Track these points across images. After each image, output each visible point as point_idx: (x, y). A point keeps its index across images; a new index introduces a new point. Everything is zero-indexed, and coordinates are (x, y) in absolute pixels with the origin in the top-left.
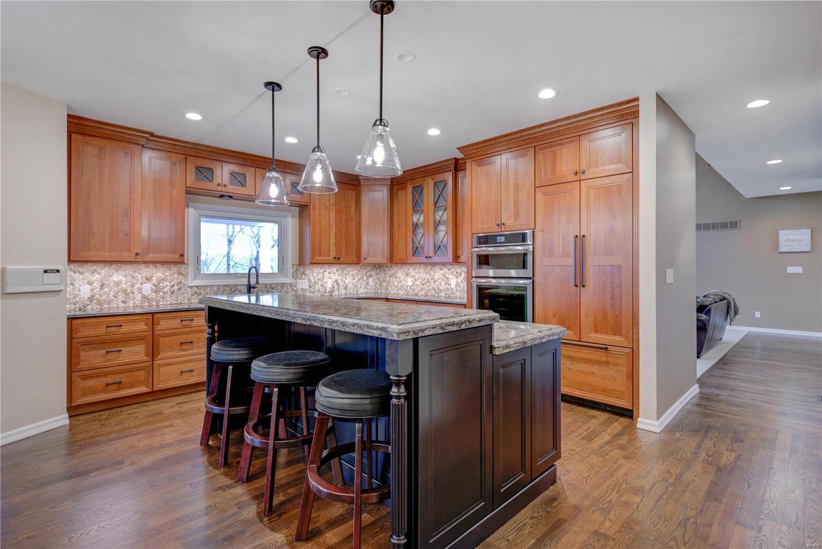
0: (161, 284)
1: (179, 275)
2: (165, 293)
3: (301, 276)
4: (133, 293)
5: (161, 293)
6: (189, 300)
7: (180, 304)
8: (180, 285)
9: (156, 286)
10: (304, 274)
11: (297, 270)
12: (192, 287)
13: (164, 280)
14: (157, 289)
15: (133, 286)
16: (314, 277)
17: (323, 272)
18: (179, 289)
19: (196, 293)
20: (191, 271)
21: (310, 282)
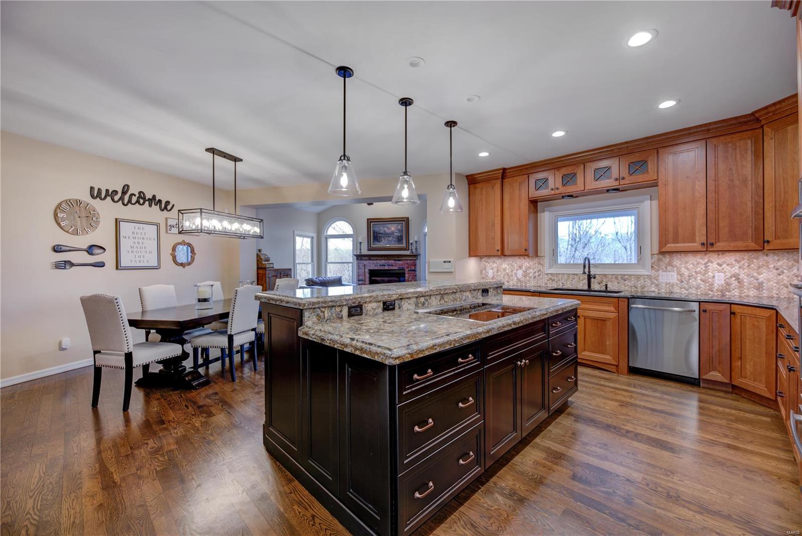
0: (528, 271)
1: (539, 264)
2: (530, 277)
3: (666, 267)
4: (512, 276)
5: (528, 278)
6: (546, 284)
7: (540, 286)
8: (539, 272)
9: (524, 272)
10: (672, 266)
11: (659, 260)
12: (547, 274)
13: (530, 268)
14: (525, 275)
15: (512, 272)
16: (688, 269)
17: (706, 264)
18: (539, 275)
19: (551, 279)
20: (546, 261)
21: (681, 275)
